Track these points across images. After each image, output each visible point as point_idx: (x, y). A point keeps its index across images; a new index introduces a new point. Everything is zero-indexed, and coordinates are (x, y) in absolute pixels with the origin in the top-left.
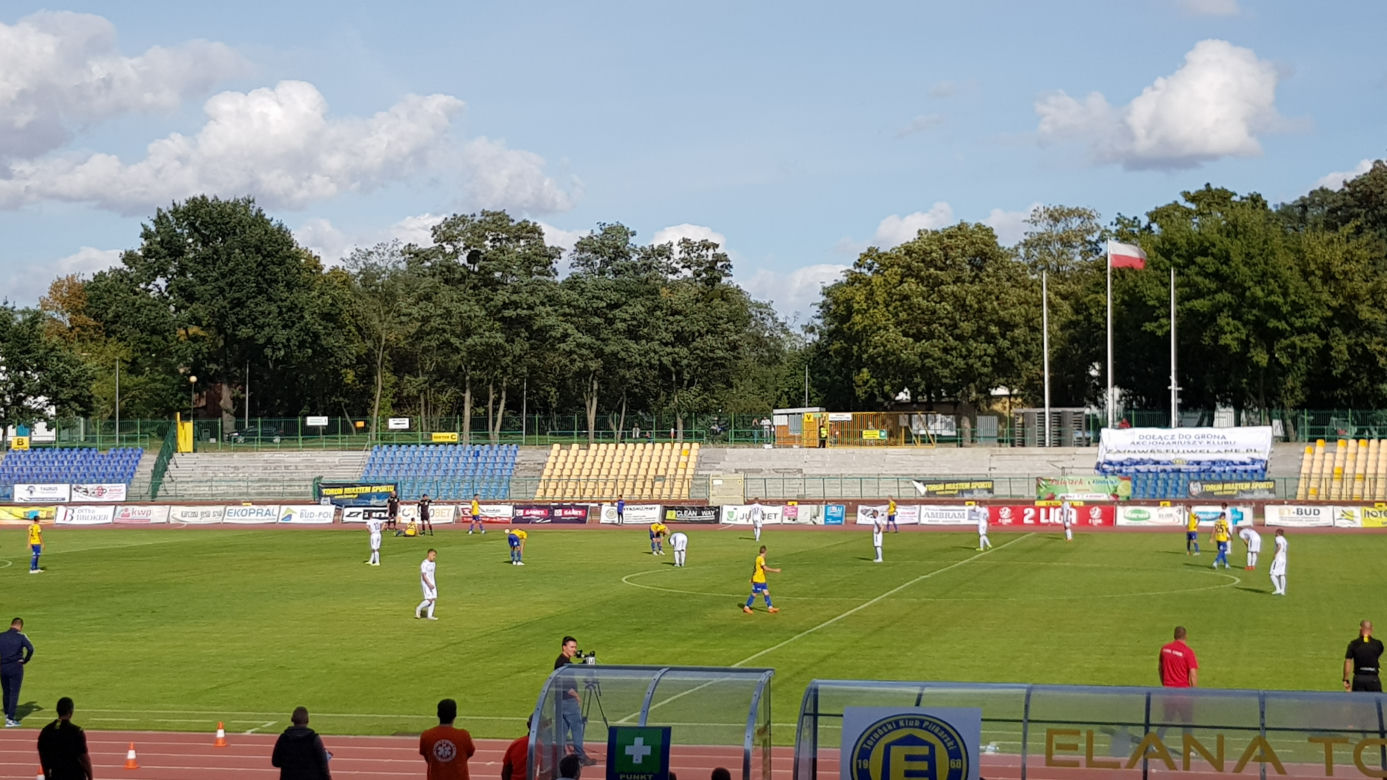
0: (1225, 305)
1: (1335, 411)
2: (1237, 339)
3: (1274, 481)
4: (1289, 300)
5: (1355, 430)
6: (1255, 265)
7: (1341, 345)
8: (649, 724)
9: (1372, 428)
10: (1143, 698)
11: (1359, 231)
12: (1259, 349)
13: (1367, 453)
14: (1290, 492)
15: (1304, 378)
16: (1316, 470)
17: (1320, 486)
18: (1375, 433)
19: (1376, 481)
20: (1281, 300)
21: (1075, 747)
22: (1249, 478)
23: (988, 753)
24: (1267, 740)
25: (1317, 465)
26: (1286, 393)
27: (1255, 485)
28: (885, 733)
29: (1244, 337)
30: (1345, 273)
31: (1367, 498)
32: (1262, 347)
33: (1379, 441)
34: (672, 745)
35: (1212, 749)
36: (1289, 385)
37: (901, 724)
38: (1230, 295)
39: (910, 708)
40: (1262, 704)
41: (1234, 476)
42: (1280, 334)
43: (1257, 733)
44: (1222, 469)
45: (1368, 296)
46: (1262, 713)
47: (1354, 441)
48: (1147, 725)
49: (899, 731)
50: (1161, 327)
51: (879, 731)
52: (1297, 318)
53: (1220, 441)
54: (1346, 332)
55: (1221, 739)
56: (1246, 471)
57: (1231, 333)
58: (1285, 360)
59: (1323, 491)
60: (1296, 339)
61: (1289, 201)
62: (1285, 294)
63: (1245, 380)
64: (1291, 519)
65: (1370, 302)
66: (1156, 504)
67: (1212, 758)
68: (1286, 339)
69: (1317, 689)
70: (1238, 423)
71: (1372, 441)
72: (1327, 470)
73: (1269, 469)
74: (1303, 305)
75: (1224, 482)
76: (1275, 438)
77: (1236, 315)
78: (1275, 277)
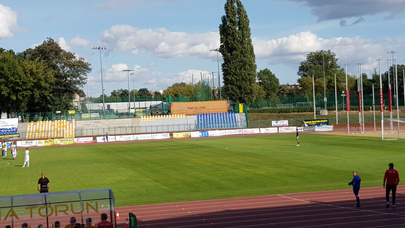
0: (3, 83)
1: (36, 113)
2: (7, 92)
3: (19, 134)
4: (22, 81)
5: (42, 118)
6: (11, 71)
7: (37, 93)
9: (47, 117)
11: (40, 60)
12: (13, 96)
13: (46, 124)
14: (24, 137)
15: (27, 103)
16: (31, 130)
17: (32, 135)
19: (48, 132)
20: (19, 81)
22: (12, 133)
24: (14, 210)
25: (31, 128)
26: (22, 108)
27: (14, 135)
29: (9, 92)
30: (37, 73)
31: (46, 137)
32: (14, 95)
33: (49, 121)
36: (23, 106)
38: (4, 80)
40: (12, 199)
41: (8, 133)
42: (19, 91)
43: (10, 208)
44: (4, 131)
45: (44, 79)
46: (12, 202)
47: (42, 121)
52: (24, 86)
53: (3, 123)
54: (38, 90)
56: (11, 131)
57: (5, 91)
58: (21, 98)
59: (33, 136)
60: (24, 92)
61: (21, 52)
62: (20, 79)
63: (10, 105)
64: (24, 145)
65: (45, 81)
68: (21, 92)
69: (31, 193)
70: (8, 117)
71: (47, 121)
72: (34, 130)
73: (18, 130)
74: (26, 82)
75: (5, 135)
76: (19, 121)
77: (6, 85)
78: (17, 74)
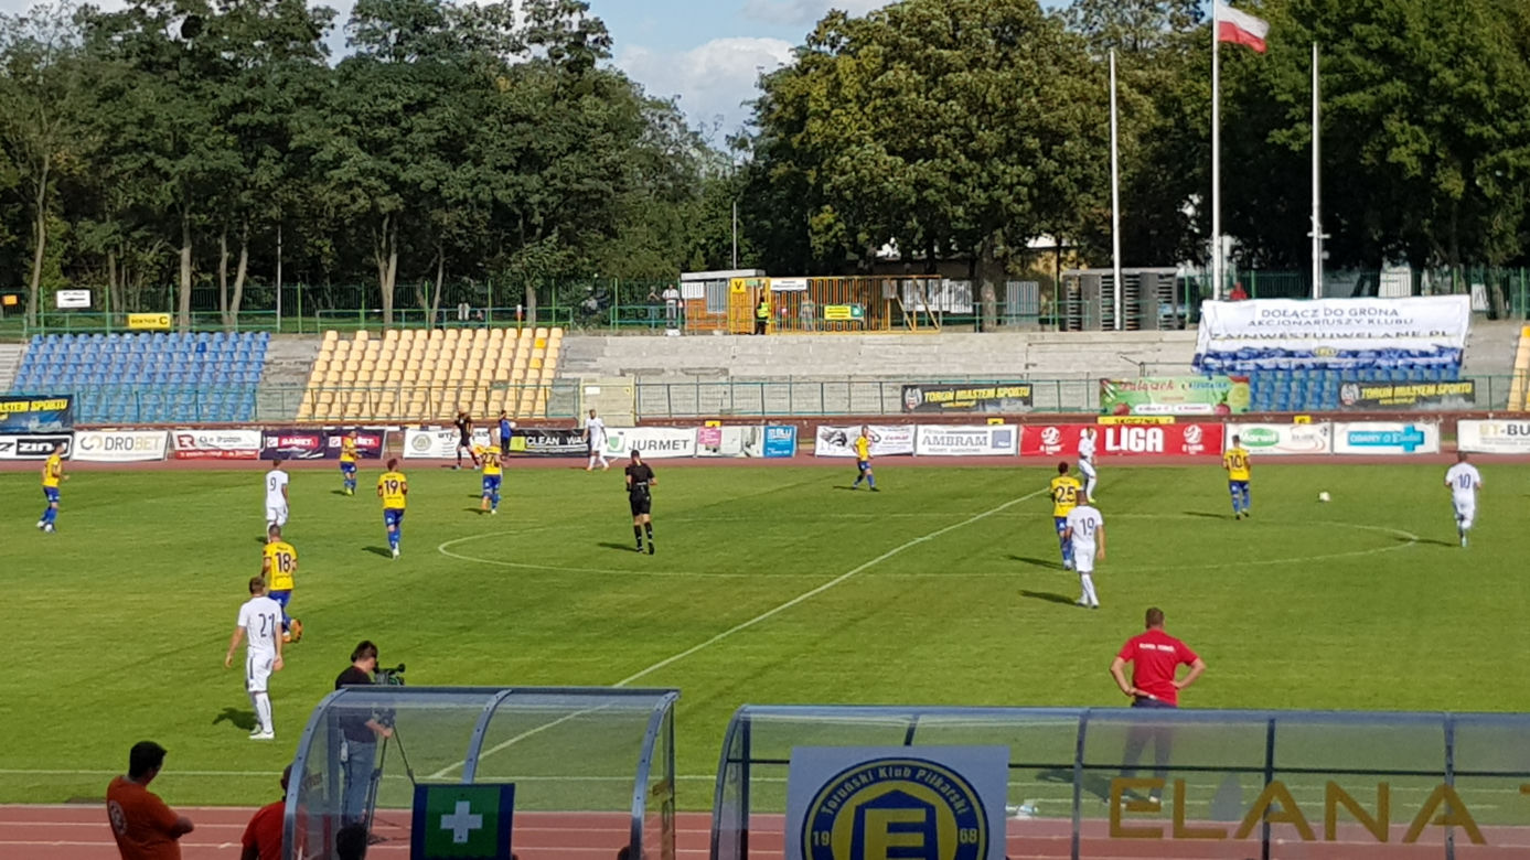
0: (1396, 101)
2: (1416, 153)
3: (1473, 382)
4: (1496, 89)
6: (1444, 35)
8: (478, 780)
10: (1264, 726)
12: (1449, 172)
14: (1497, 399)
15: (1520, 217)
20: (1484, 90)
22: (1435, 378)
23: (1021, 817)
24: (1457, 790)
26: (1491, 240)
27: (1444, 389)
28: (856, 790)
29: (1426, 150)
32: (1456, 167)
34: (515, 813)
35: (1369, 806)
36: (1497, 228)
37: (882, 773)
38: (1404, 85)
39: (896, 749)
40: (1450, 734)
41: (1411, 374)
42: (1481, 145)
43: (1441, 780)
44: (1392, 364)
46: (1449, 750)
48: (1269, 770)
49: (877, 785)
50: (1297, 136)
51: (847, 785)
52: (1511, 120)
53: (1389, 319)
55: (1384, 791)
56: (1429, 367)
57: (1407, 144)
58: (1491, 191)
60: (1509, 155)
62: (1491, 81)
63: (1428, 221)
64: (1500, 441)
66: (1286, 419)
67: (1371, 820)
68: (1492, 154)
70: (1417, 291)
73: (1465, 362)
74: (1518, 98)
75: (1394, 384)
76: (1475, 313)
77: (1415, 115)
78: (1475, 52)
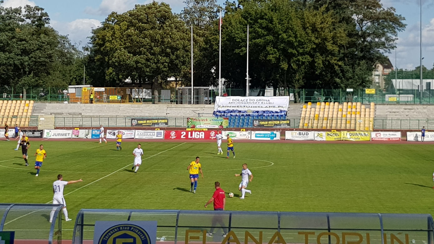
0: (270, 42)
1: (316, 90)
2: (275, 57)
3: (290, 120)
4: (297, 40)
5: (324, 98)
6: (283, 24)
7: (320, 60)
8: (4, 230)
9: (331, 97)
10: (229, 215)
11: (327, 10)
12: (284, 62)
13: (329, 108)
14: (296, 125)
15: (304, 75)
16: (307, 115)
17: (309, 123)
18: (332, 100)
19: (332, 121)
20: (294, 40)
21: (198, 238)
22: (279, 119)
23: (161, 241)
24: (281, 233)
25: (308, 113)
26: (295, 81)
27: (282, 122)
28: (114, 233)
29: (278, 56)
30: (322, 28)
31: (328, 128)
32: (286, 61)
33: (334, 103)
34: (15, 240)
35: (257, 238)
36: (297, 78)
37: (121, 228)
38: (272, 37)
39: (125, 221)
40: (279, 218)
41: (273, 118)
42: (293, 55)
43: (277, 230)
44: (268, 115)
45: (331, 39)
46: (279, 222)
47: (324, 103)
48: (230, 227)
49: (120, 232)
50: (242, 51)
51: (111, 232)
52: (301, 48)
54: (321, 55)
55: (261, 233)
56: (278, 116)
57: (272, 54)
58: (294, 66)
59: (310, 125)
60: (300, 58)
62: (296, 37)
63: (278, 75)
64: (296, 137)
65: (332, 42)
66: (238, 130)
67: (257, 241)
68: (296, 57)
69: (305, 211)
70: (275, 95)
71: (331, 103)
72: (312, 116)
73: (288, 115)
74: (303, 42)
75: (268, 121)
76: (291, 101)
77: (275, 46)
78: (292, 29)
